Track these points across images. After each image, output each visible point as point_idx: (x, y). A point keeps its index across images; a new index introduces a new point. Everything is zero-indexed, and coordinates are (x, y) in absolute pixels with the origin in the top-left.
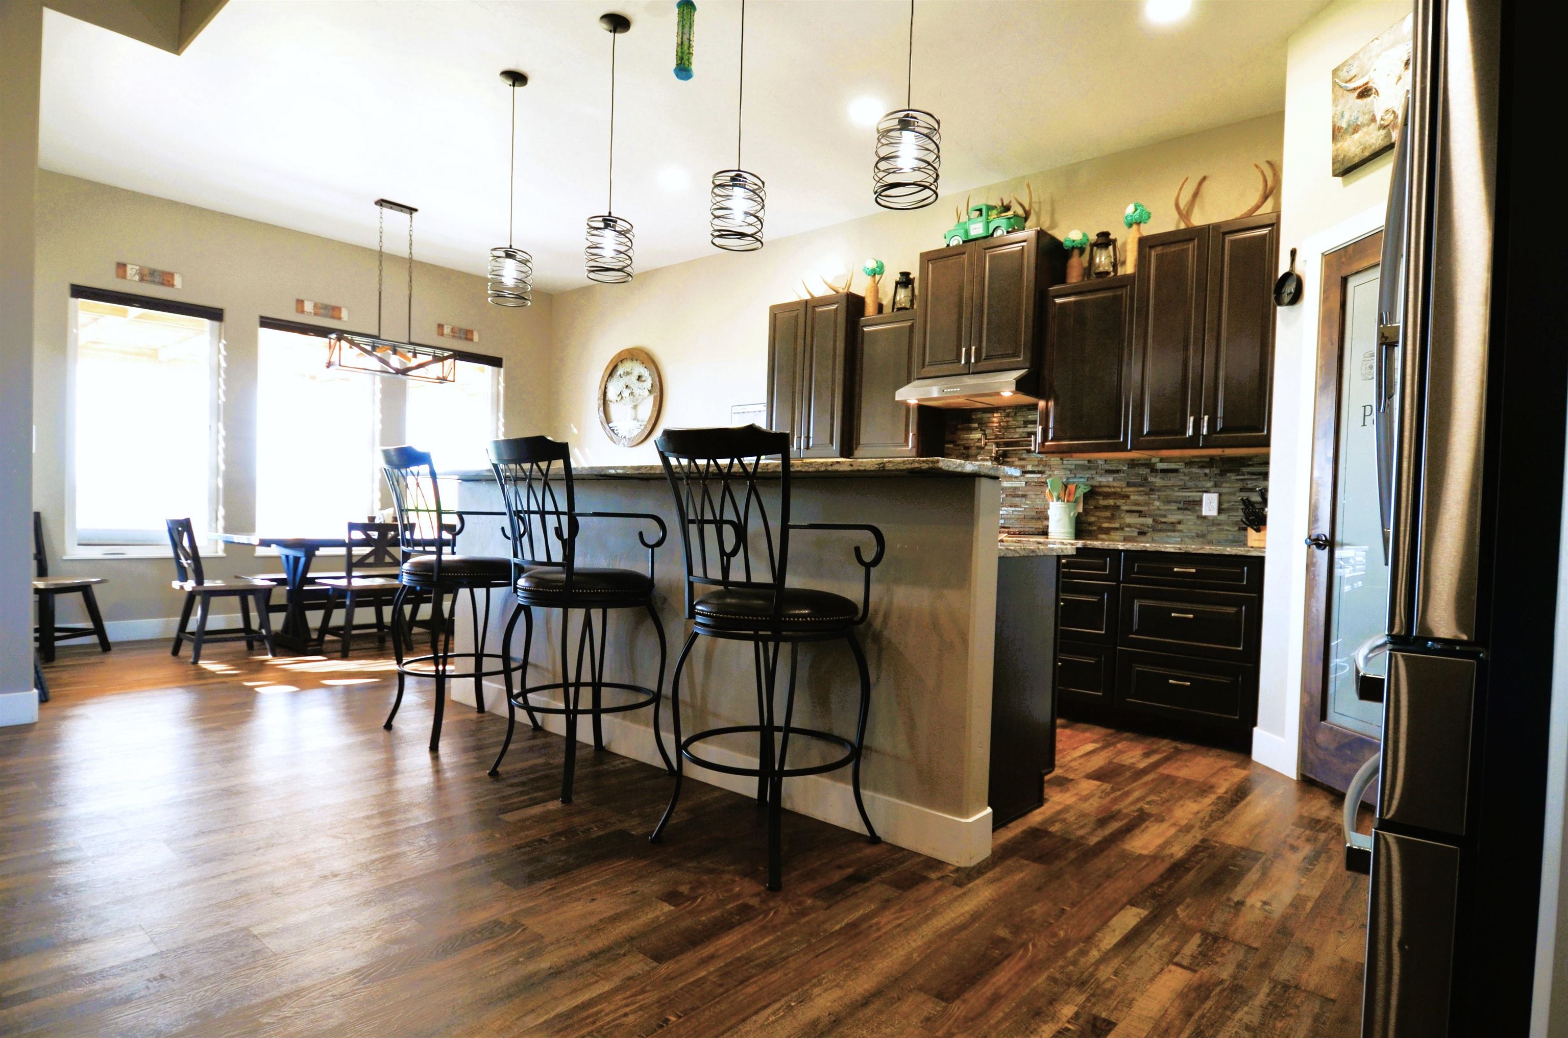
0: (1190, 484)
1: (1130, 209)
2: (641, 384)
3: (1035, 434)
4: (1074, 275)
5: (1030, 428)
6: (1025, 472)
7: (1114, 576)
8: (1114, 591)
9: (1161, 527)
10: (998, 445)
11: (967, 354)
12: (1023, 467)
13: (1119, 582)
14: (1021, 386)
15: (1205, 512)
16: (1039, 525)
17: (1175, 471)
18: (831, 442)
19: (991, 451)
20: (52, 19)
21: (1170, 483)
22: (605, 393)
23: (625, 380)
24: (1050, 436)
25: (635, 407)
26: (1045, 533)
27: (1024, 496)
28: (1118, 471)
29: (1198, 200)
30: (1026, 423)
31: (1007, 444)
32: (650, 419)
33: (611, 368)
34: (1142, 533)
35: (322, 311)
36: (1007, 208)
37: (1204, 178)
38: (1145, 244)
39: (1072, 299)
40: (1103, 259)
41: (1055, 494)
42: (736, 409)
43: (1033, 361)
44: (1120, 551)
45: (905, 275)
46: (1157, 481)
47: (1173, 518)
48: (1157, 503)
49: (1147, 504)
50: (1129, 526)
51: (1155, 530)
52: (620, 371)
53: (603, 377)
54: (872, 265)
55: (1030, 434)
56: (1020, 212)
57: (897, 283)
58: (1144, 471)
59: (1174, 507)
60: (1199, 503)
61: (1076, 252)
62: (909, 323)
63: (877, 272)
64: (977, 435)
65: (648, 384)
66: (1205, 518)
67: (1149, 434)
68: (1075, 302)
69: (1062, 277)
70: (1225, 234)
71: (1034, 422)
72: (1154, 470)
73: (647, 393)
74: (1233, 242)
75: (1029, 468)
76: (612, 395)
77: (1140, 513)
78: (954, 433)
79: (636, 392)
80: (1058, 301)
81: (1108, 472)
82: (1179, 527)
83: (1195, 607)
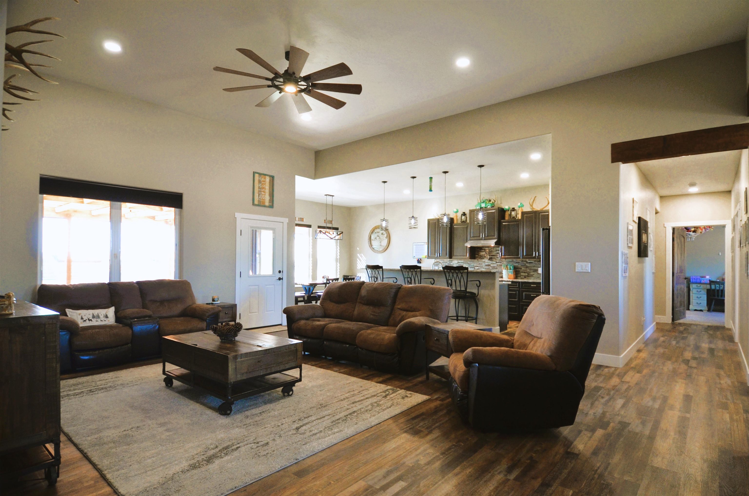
0: (536, 266)
1: (519, 204)
2: (383, 236)
3: (499, 253)
4: (507, 218)
5: (497, 252)
6: (496, 262)
7: (519, 287)
8: (519, 291)
9: (529, 276)
10: (489, 256)
11: (482, 235)
12: (496, 261)
13: (520, 288)
14: (496, 243)
15: (539, 272)
16: (501, 275)
17: (532, 263)
18: (446, 255)
19: (488, 257)
20: (297, 177)
21: (531, 265)
22: (370, 238)
23: (376, 235)
24: (503, 255)
25: (380, 242)
26: (502, 277)
27: (496, 268)
28: (519, 263)
29: (535, 201)
30: (496, 251)
31: (492, 256)
32: (386, 246)
33: (372, 230)
34: (525, 277)
35: (300, 220)
36: (490, 201)
37: (536, 197)
38: (523, 213)
39: (507, 223)
40: (513, 213)
41: (504, 268)
42: (414, 244)
43: (498, 238)
44: (520, 282)
45: (464, 213)
46: (528, 265)
47: (532, 273)
48: (528, 270)
49: (526, 270)
50: (522, 275)
51: (528, 276)
52: (376, 231)
53: (370, 233)
54: (455, 210)
55: (497, 253)
56: (494, 201)
57: (462, 215)
58: (525, 263)
59: (532, 271)
60: (538, 270)
61: (507, 211)
62: (466, 226)
63: (457, 212)
64: (484, 253)
65: (386, 235)
66: (539, 273)
67: (525, 255)
68: (508, 224)
69: (504, 218)
70: (540, 213)
71: (499, 250)
72: (527, 262)
73: (385, 238)
74: (542, 215)
75: (498, 261)
76: (373, 237)
77: (525, 273)
78: (478, 252)
79: (381, 238)
80: (503, 224)
81: (517, 263)
82: (534, 276)
83: (536, 293)
